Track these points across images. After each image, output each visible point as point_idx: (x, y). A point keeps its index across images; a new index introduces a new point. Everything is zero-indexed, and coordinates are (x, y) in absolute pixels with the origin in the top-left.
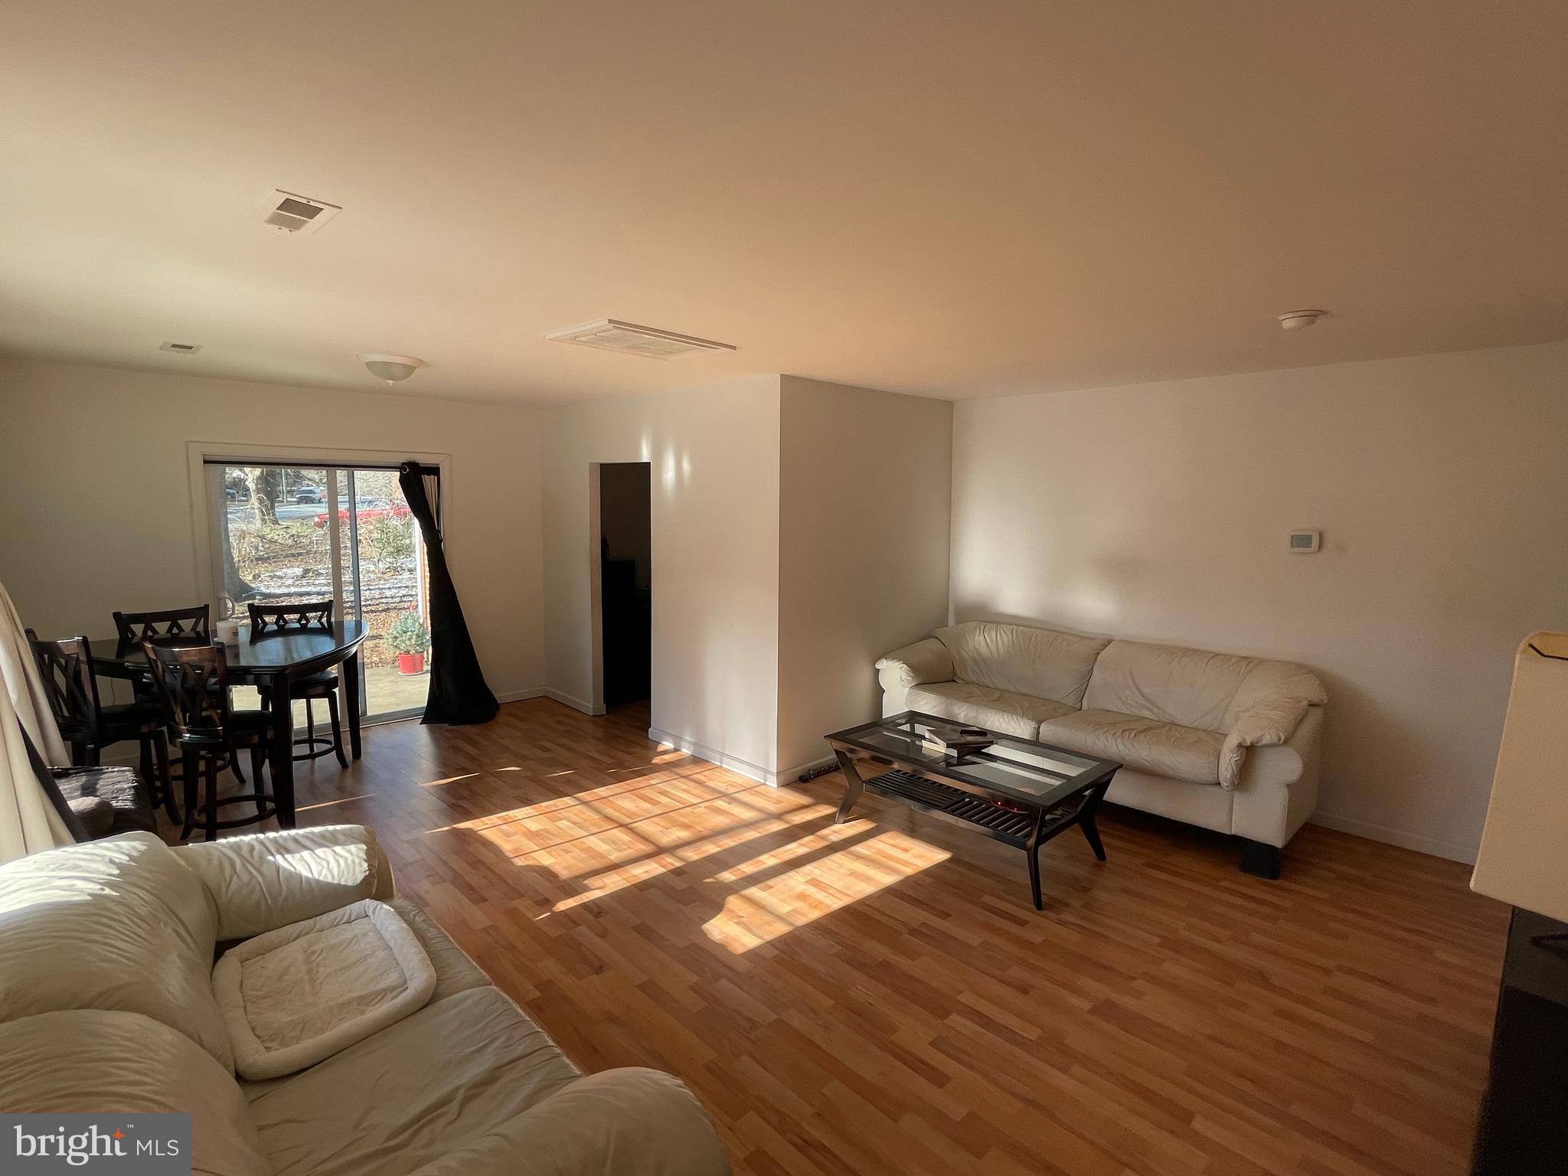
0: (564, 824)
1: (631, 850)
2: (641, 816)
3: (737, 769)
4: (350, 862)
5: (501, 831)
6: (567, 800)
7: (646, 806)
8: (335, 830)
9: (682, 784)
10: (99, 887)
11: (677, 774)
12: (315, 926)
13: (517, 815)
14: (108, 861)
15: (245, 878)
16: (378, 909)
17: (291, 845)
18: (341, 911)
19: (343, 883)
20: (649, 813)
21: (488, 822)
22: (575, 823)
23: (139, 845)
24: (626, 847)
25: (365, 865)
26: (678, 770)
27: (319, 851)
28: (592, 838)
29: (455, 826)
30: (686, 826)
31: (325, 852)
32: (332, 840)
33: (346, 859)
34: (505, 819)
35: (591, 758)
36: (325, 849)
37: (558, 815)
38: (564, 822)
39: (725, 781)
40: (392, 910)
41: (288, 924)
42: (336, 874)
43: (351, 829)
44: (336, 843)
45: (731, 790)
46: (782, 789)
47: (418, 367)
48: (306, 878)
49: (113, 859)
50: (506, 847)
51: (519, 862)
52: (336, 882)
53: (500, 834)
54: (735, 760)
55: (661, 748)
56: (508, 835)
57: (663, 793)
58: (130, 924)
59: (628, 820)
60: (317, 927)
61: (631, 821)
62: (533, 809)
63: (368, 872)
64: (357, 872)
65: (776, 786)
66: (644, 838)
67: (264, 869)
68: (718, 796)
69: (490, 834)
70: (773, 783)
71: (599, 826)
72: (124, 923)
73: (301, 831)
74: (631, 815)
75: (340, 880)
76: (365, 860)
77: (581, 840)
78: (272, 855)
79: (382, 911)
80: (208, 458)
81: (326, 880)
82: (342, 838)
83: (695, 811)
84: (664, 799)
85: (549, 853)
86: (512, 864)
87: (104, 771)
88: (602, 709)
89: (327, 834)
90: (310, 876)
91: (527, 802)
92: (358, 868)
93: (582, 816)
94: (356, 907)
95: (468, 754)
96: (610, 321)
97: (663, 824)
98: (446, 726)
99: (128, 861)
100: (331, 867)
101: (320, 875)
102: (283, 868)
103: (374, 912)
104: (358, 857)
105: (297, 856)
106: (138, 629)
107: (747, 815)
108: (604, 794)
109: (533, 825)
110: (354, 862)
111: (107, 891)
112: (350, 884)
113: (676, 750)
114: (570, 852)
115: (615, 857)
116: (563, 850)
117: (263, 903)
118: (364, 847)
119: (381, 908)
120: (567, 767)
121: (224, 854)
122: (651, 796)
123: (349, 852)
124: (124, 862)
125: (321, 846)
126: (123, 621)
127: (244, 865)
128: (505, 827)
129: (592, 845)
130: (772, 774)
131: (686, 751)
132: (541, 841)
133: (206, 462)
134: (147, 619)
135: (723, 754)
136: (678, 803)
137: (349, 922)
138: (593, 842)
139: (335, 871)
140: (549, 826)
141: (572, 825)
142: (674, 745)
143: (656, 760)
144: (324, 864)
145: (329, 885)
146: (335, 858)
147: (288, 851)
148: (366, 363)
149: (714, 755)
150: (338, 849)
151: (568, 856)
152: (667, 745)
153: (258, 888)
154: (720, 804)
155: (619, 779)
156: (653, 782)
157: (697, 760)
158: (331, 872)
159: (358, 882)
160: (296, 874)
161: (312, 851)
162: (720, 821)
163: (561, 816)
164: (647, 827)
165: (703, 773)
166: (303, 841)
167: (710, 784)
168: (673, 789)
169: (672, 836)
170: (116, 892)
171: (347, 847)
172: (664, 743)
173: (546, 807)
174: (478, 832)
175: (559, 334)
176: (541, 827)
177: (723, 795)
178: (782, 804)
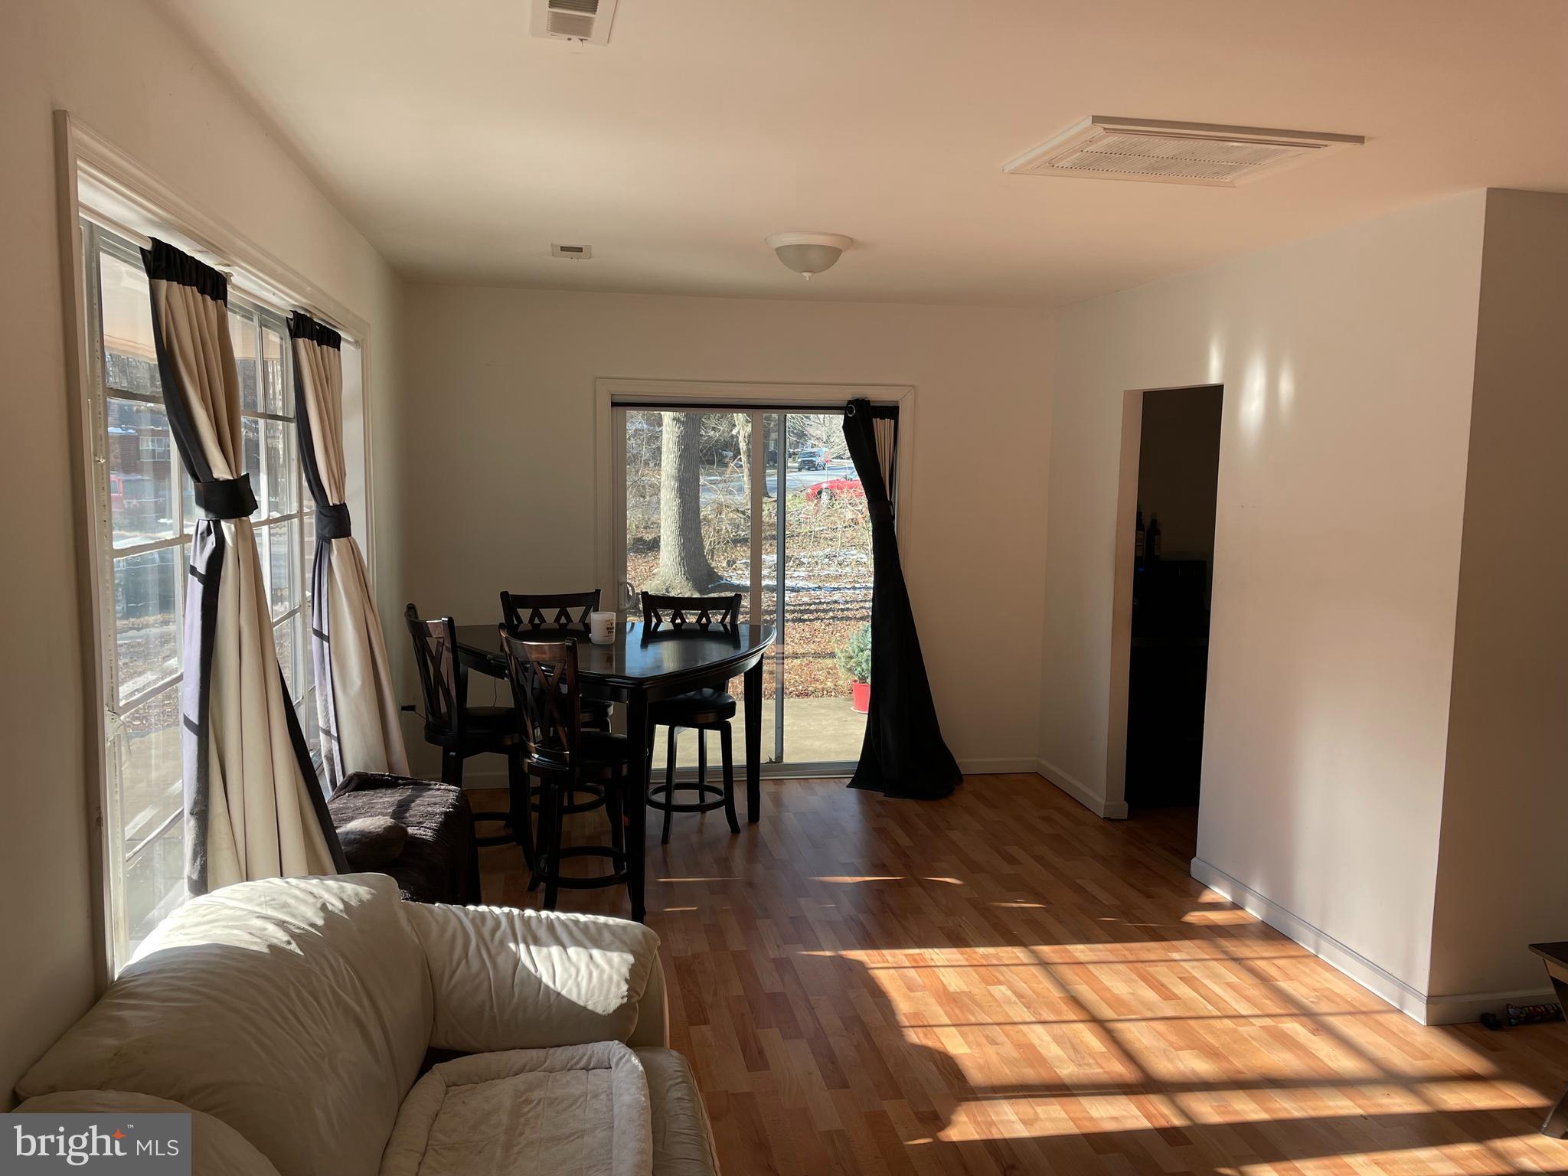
0: (1001, 991)
1: (1101, 1070)
2: (1134, 1013)
3: (1344, 968)
4: (605, 977)
5: (903, 977)
6: (1018, 953)
7: (1149, 995)
8: (606, 925)
9: (1229, 973)
10: (286, 938)
11: (1225, 952)
12: (545, 1061)
13: (935, 957)
14: (319, 905)
15: (475, 965)
16: (624, 1060)
17: (542, 933)
18: (581, 1048)
19: (590, 1007)
20: (1150, 1009)
21: (889, 958)
22: (1020, 996)
23: (364, 892)
24: (1091, 1061)
25: (625, 987)
26: (1225, 943)
27: (572, 951)
28: (1038, 1028)
29: (844, 953)
30: (1210, 1053)
31: (578, 954)
32: (592, 939)
33: (602, 971)
34: (915, 960)
35: (1080, 890)
36: (580, 950)
37: (998, 975)
38: (1003, 988)
39: (1318, 986)
40: (641, 1068)
41: (514, 1049)
42: (583, 991)
43: (624, 928)
44: (598, 943)
45: (1323, 1007)
46: (1436, 1031)
47: (846, 250)
48: (547, 987)
49: (328, 905)
50: (903, 1006)
51: (914, 1037)
52: (581, 1003)
53: (900, 982)
54: (1340, 949)
55: (1207, 897)
56: (911, 988)
57: (1188, 980)
58: (295, 998)
59: (1107, 1013)
60: (547, 1064)
61: (1113, 1016)
62: (962, 954)
63: (625, 1000)
64: (611, 996)
65: (1423, 1022)
66: (1128, 1055)
67: (500, 960)
68: (1295, 1011)
69: (886, 978)
70: (1418, 1012)
71: (1058, 1012)
72: (288, 996)
73: (562, 916)
74: (1116, 1002)
75: (587, 1002)
76: (626, 980)
77: (1021, 1027)
78: (517, 943)
79: (628, 1065)
80: (618, 399)
81: (569, 997)
82: (607, 936)
83: (1240, 1029)
84: (1183, 990)
85: (962, 1034)
86: (901, 1036)
87: (432, 787)
88: (1122, 809)
89: (591, 926)
90: (551, 985)
91: (956, 940)
92: (613, 989)
93: (1034, 985)
94: (599, 1048)
95: (897, 844)
96: (1096, 119)
97: (1173, 1038)
98: (880, 796)
99: (341, 911)
100: (579, 979)
101: (563, 988)
102: (524, 966)
103: (617, 1064)
104: (619, 971)
105: (545, 950)
106: (525, 614)
107: (1344, 1063)
108: (1083, 958)
109: (953, 981)
110: (611, 979)
111: (294, 947)
112: (599, 1010)
113: (1236, 906)
114: (997, 1044)
115: (1067, 1071)
116: (987, 1037)
117: (487, 1008)
118: (630, 958)
119: (629, 1060)
120: (1037, 896)
121: (463, 928)
122: (1164, 980)
123: (610, 962)
124: (336, 912)
125: (578, 943)
126: (511, 603)
127: (478, 947)
128: (912, 973)
129: (1036, 1042)
130: (1416, 993)
131: (1253, 912)
132: (957, 1011)
133: (614, 404)
134: (537, 602)
135: (1320, 933)
136: (1210, 1008)
137: (587, 1069)
138: (1041, 1038)
139: (584, 984)
140: (978, 989)
141: (1014, 998)
142: (1233, 897)
143: (1194, 917)
144: (573, 971)
145: (572, 1004)
146: (588, 966)
147: (537, 942)
148: (778, 250)
149: (1302, 928)
150: (596, 953)
151: (991, 1051)
152: (1220, 893)
153: (485, 985)
154: (1295, 1028)
155: (1116, 936)
156: (1176, 956)
157: (1272, 934)
158: (578, 985)
159: (611, 1011)
160: (536, 977)
161: (565, 948)
162: (1280, 1061)
163: (1001, 978)
164: (1140, 1036)
165: (1276, 962)
166: (559, 929)
167: (1284, 984)
168: (1208, 977)
169: (1181, 1066)
170: (301, 950)
171: (609, 954)
172: (1216, 889)
173: (984, 956)
174: (870, 972)
175: (1021, 161)
176: (965, 988)
177: (1304, 1013)
178: (1428, 1062)
